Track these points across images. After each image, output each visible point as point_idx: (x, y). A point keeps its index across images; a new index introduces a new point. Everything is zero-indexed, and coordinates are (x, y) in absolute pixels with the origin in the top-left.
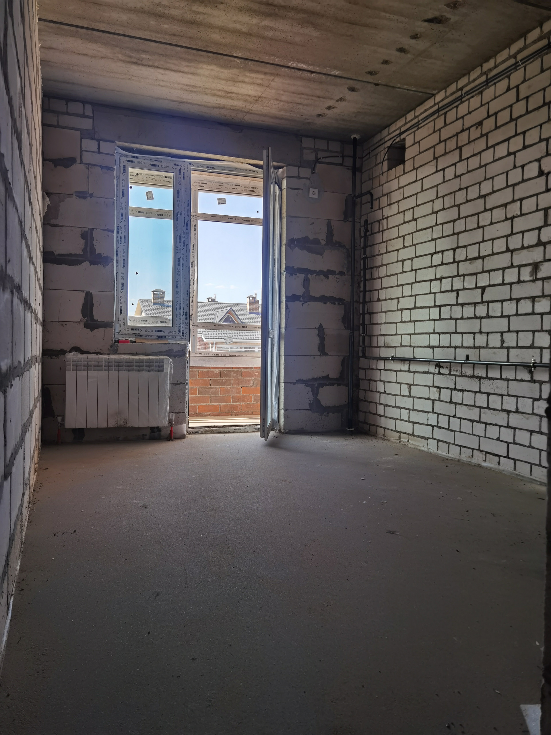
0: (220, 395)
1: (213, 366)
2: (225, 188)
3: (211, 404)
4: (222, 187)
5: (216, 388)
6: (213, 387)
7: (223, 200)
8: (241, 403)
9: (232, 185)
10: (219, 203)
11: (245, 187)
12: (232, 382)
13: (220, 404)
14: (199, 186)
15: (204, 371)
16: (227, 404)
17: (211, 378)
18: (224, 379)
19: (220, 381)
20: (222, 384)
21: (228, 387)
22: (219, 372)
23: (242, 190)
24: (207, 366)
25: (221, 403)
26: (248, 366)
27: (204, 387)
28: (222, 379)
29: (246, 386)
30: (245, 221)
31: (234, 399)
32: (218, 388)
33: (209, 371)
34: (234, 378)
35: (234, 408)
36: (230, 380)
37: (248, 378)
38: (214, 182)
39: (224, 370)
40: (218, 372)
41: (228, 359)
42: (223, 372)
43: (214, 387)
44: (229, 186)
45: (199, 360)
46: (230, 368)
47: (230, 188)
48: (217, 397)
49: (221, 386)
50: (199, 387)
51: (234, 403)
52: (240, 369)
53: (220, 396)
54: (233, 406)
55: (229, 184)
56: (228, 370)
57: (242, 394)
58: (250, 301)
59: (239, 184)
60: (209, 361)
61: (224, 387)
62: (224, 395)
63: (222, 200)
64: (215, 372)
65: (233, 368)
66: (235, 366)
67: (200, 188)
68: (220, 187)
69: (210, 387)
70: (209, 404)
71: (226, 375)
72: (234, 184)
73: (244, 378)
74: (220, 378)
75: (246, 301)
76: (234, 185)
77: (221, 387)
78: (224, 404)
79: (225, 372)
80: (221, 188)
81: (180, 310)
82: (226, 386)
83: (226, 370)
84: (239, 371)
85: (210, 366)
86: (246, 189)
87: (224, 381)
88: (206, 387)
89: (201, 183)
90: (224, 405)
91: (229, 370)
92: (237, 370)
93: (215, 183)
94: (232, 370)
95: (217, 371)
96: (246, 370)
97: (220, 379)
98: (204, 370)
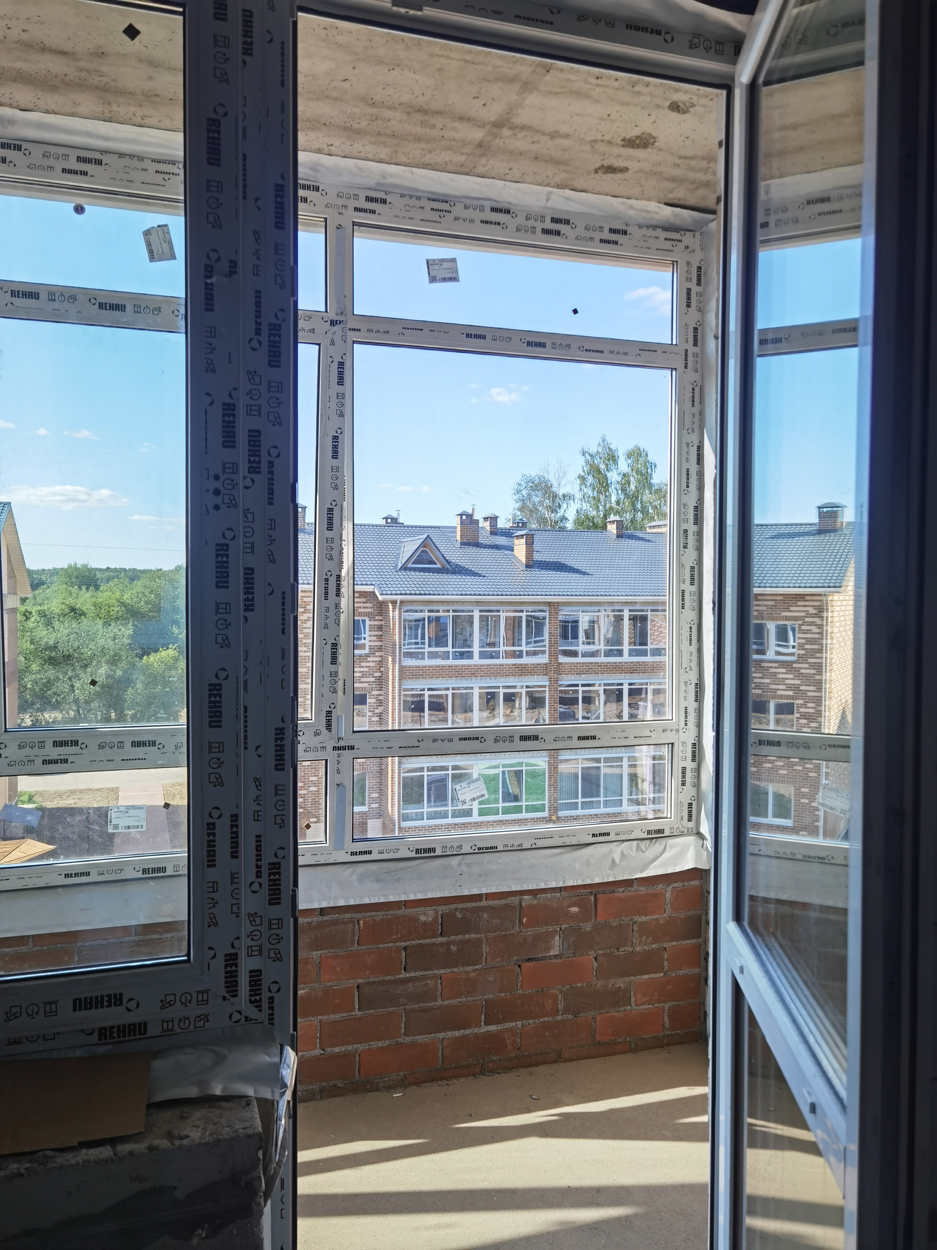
0: (439, 1002)
1: (412, 897)
2: (456, 219)
3: (409, 1039)
4: (442, 214)
5: (424, 978)
6: (412, 974)
7: (449, 265)
8: (519, 1023)
9: (482, 209)
10: (433, 279)
11: (527, 218)
12: (485, 948)
13: (441, 1035)
14: (356, 209)
15: (377, 919)
16: (468, 1032)
17: (408, 943)
18: (453, 942)
19: (441, 950)
20: (449, 960)
21: (470, 968)
22: (435, 919)
23: (518, 230)
24: (392, 899)
25: (444, 1029)
26: (542, 886)
27: (380, 979)
28: (448, 944)
29: (536, 959)
30: (529, 344)
31: (493, 1013)
32: (435, 977)
33: (397, 918)
34: (490, 935)
35: (494, 1042)
36: (478, 943)
37: (543, 929)
38: (411, 197)
39: (453, 906)
40: (430, 919)
41: (469, 865)
42: (452, 914)
43: (418, 974)
44: (470, 214)
45: (362, 878)
46: (478, 897)
47: (472, 221)
48: (430, 1009)
49: (444, 968)
50: (361, 981)
51: (492, 1028)
52: (515, 900)
53: (441, 1007)
54: (488, 1036)
55: (468, 202)
56: (468, 905)
57: (520, 991)
58: (462, 522)
59: (505, 206)
60: (399, 880)
61: (455, 970)
62: (454, 1002)
63: (445, 265)
64: (423, 918)
65: (489, 896)
66: (494, 890)
67: (361, 218)
68: (435, 216)
69: (403, 975)
70: (401, 1040)
71: (464, 925)
72: (488, 205)
73: (530, 932)
74: (440, 940)
75: (456, 522)
76: (488, 210)
77: (442, 971)
78: (456, 1033)
79: (459, 916)
80: (439, 219)
81: (235, 855)
82: (463, 965)
83: (460, 906)
84: (508, 907)
85: (403, 898)
86: (531, 223)
87: (453, 948)
88: (388, 978)
89: (362, 198)
90: (456, 1038)
91: (474, 904)
92: (503, 902)
93: (419, 198)
94: (484, 903)
95: (427, 916)
96: (535, 902)
97: (441, 944)
98: (379, 915)
